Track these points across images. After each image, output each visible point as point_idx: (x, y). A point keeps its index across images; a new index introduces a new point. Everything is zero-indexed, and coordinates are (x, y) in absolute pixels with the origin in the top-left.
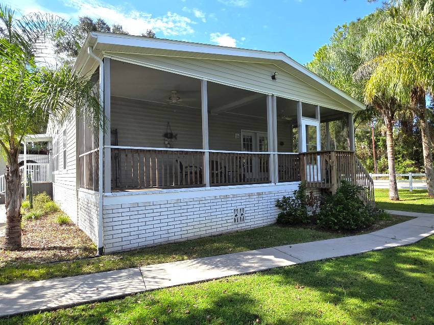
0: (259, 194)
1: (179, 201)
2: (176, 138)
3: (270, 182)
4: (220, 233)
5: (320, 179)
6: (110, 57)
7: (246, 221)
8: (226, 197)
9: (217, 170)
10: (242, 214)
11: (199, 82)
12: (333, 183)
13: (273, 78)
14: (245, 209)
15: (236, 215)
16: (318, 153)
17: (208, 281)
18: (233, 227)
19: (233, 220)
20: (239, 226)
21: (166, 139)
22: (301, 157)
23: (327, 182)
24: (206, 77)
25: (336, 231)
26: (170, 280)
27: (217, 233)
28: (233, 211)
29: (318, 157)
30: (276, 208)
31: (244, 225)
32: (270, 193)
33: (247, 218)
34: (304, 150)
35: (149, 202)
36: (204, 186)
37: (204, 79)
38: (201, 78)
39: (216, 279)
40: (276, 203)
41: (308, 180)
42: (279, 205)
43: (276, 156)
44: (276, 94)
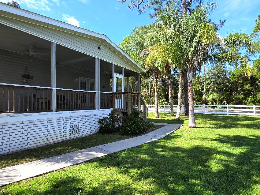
0: (88, 116)
1: (31, 121)
3: (95, 109)
4: (62, 141)
5: (122, 107)
7: (80, 132)
8: (67, 118)
9: (61, 101)
10: (77, 128)
11: (50, 43)
12: (129, 109)
13: (99, 48)
14: (80, 125)
15: (74, 129)
16: (123, 93)
17: (50, 172)
18: (71, 136)
19: (71, 132)
20: (75, 135)
21: (24, 79)
22: (113, 95)
23: (126, 109)
24: (55, 40)
25: (129, 135)
26: (20, 176)
27: (60, 141)
28: (71, 127)
29: (122, 95)
30: (99, 124)
31: (79, 134)
32: (95, 115)
33: (80, 130)
34: (115, 91)
35: (7, 123)
36: (52, 111)
37: (53, 42)
38: (52, 41)
39: (56, 170)
40: (98, 121)
41: (117, 108)
42: (100, 122)
43: (99, 94)
44: (101, 58)
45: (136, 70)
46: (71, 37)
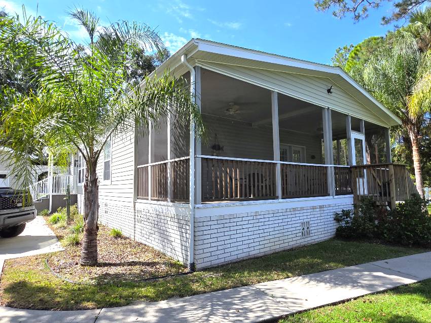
0: (321, 207)
1: (257, 214)
2: (223, 150)
3: (329, 195)
4: (291, 247)
5: (366, 192)
6: (200, 66)
7: (311, 235)
8: (294, 209)
10: (308, 228)
11: (269, 93)
12: (392, 196)
13: (329, 91)
14: (311, 222)
15: (304, 229)
16: (364, 167)
18: (301, 241)
19: (300, 234)
20: (306, 240)
21: (214, 151)
22: (353, 169)
23: (385, 195)
24: (276, 87)
26: (306, 300)
27: (288, 248)
28: (301, 224)
29: (365, 170)
30: (335, 221)
31: (309, 239)
32: (330, 206)
33: (312, 232)
34: (354, 164)
35: (233, 215)
36: (277, 198)
37: (275, 90)
38: (272, 90)
39: (355, 299)
40: (334, 216)
41: (358, 194)
42: (337, 219)
43: (333, 168)
44: (332, 107)
45: (383, 122)
46: (294, 79)
